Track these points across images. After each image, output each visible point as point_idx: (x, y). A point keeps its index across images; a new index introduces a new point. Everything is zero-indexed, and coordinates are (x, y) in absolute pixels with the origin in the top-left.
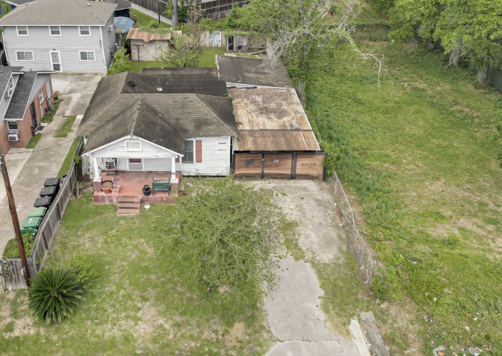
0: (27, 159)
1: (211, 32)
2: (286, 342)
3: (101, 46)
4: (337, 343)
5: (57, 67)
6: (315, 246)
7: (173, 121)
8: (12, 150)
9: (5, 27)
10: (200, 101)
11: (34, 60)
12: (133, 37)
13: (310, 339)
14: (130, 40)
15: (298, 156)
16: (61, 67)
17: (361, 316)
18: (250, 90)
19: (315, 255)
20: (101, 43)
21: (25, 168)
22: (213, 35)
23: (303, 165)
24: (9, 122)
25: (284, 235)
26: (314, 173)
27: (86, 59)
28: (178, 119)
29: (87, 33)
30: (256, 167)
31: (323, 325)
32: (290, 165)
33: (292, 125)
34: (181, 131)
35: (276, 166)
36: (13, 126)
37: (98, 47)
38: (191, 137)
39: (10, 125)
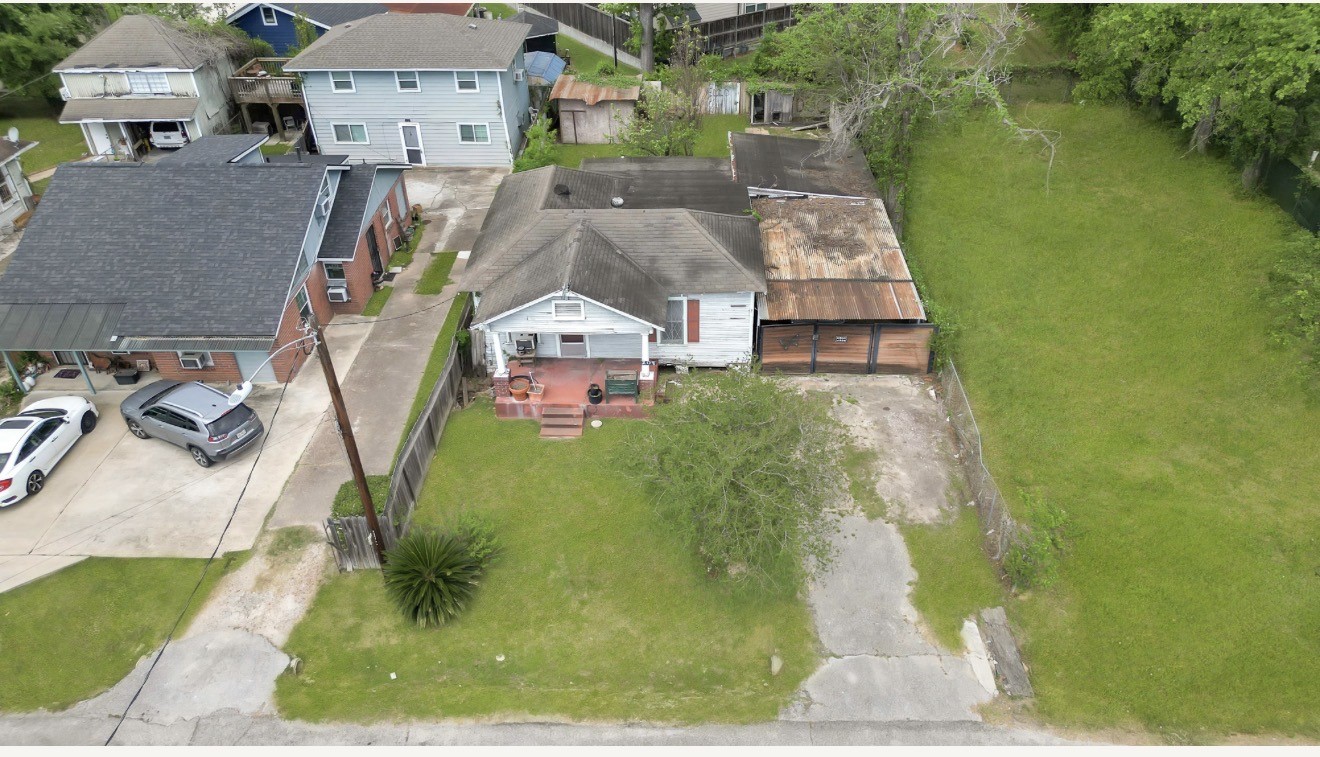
0: (367, 336)
1: (719, 84)
2: (846, 658)
3: (501, 113)
4: (938, 659)
5: (414, 156)
6: (907, 495)
7: (644, 263)
8: (337, 319)
9: (306, 73)
10: (696, 223)
11: (368, 143)
12: (564, 95)
13: (889, 653)
14: (557, 101)
15: (883, 330)
16: (423, 156)
17: (983, 615)
18: (794, 203)
19: (905, 510)
20: (500, 107)
21: (363, 352)
22: (723, 90)
23: (890, 346)
24: (327, 265)
25: (850, 475)
26: (910, 361)
27: (471, 139)
28: (653, 260)
29: (471, 85)
30: (804, 350)
31: (914, 630)
32: (867, 347)
33: (872, 271)
34: (659, 281)
35: (841, 348)
36: (336, 272)
37: (494, 116)
38: (678, 295)
39: (329, 271)
